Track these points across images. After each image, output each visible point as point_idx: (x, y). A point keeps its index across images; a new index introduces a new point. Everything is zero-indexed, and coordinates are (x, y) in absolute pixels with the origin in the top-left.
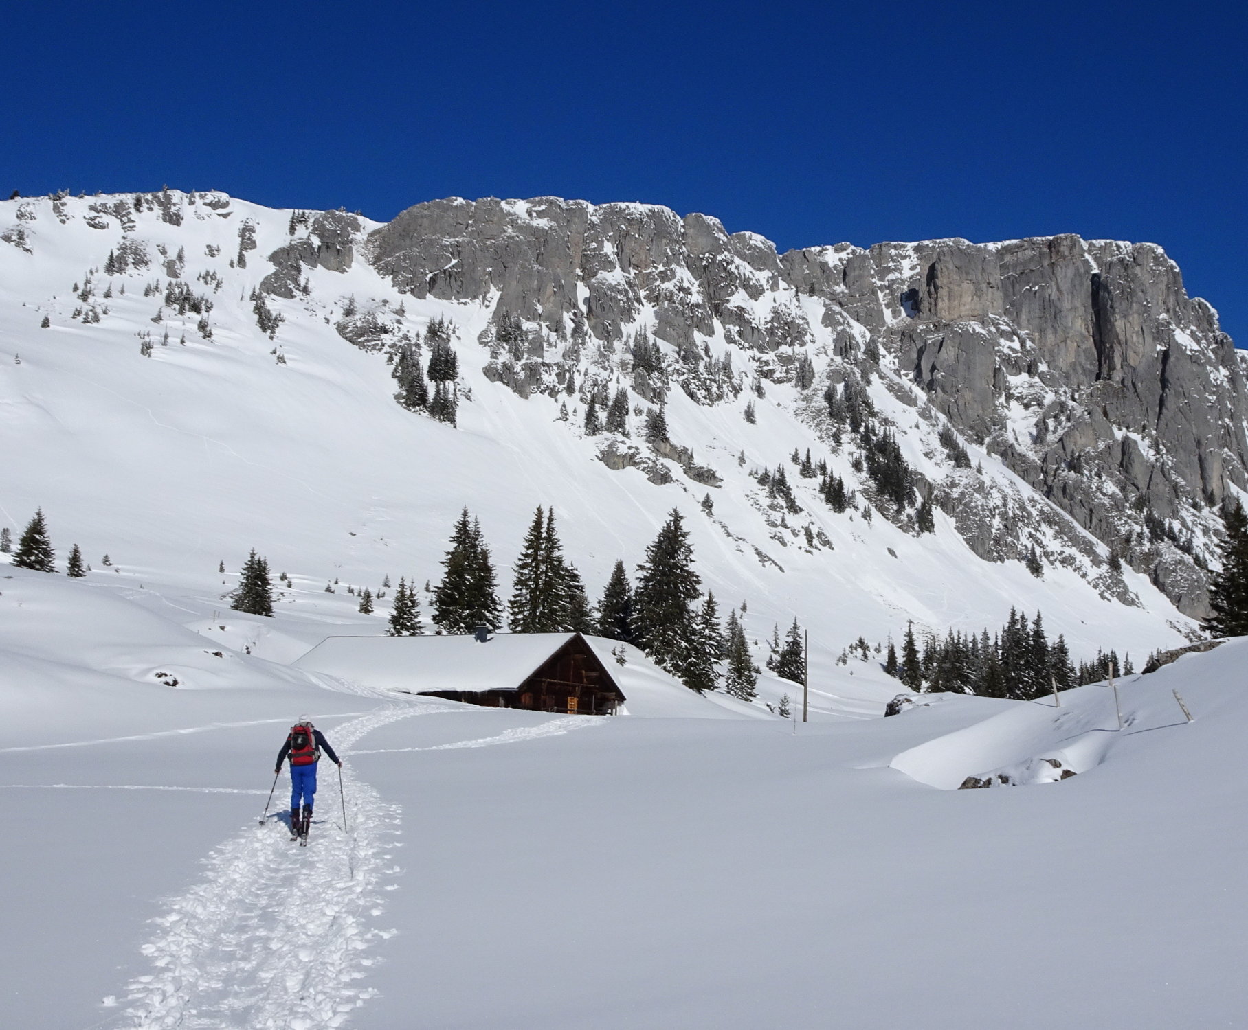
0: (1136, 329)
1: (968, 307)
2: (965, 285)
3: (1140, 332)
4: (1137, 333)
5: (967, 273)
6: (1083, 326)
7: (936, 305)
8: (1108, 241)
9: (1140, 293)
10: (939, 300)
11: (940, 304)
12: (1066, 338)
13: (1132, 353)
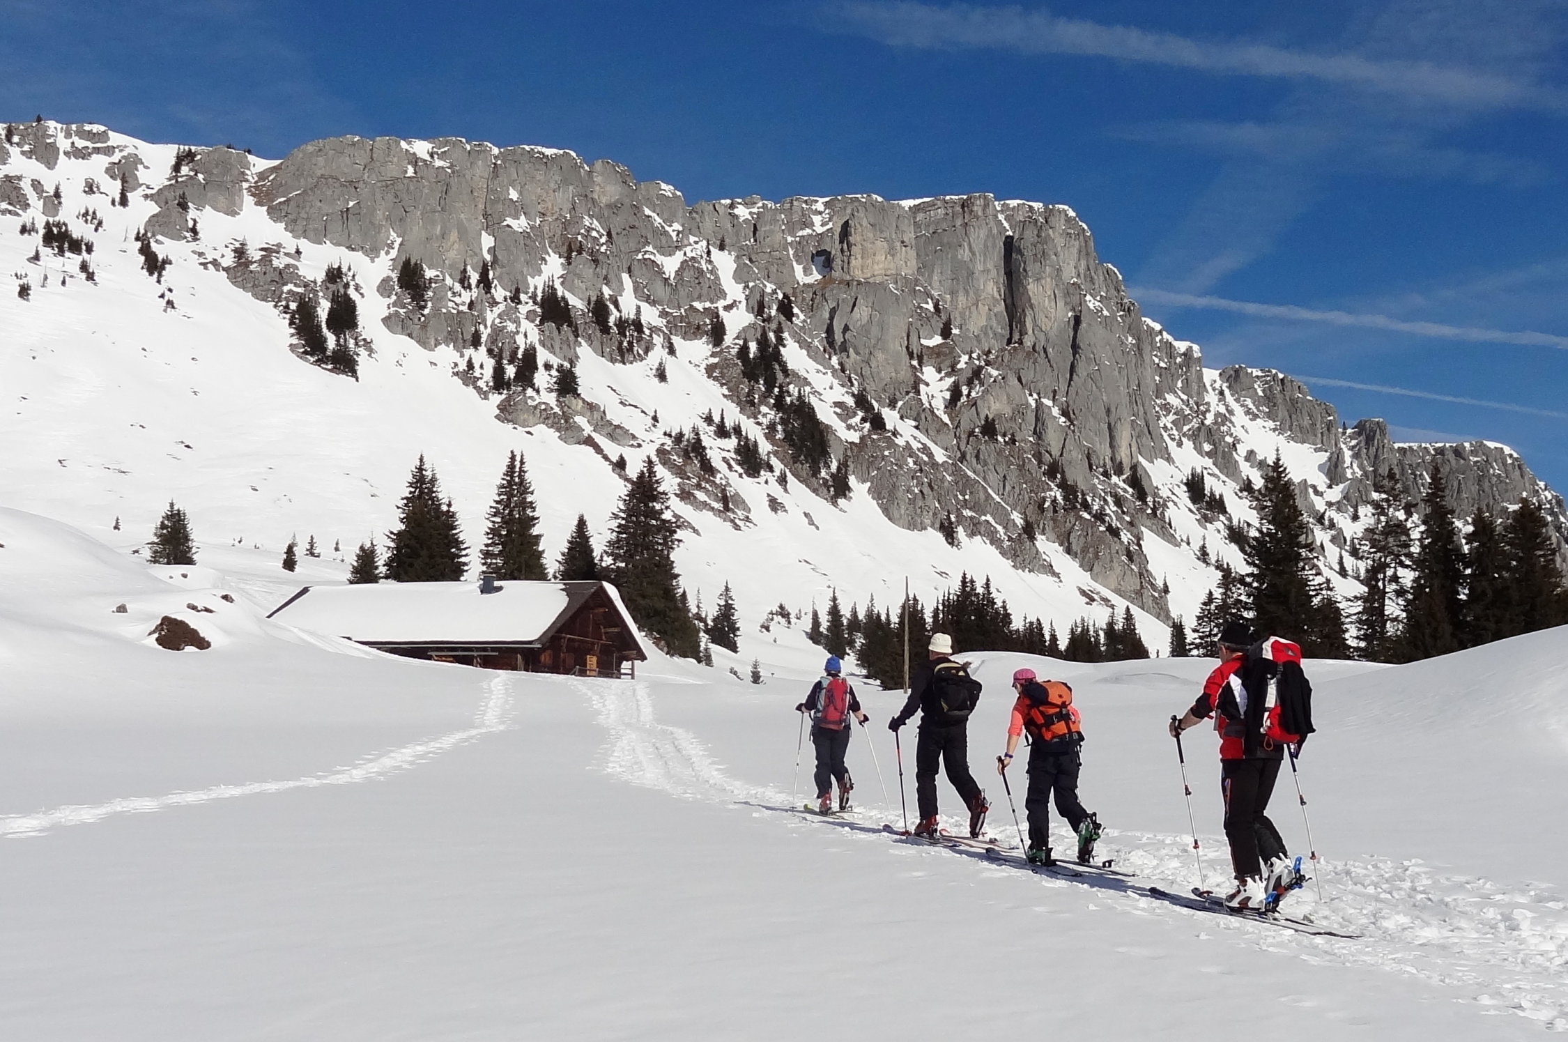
0: (1049, 293)
1: (881, 266)
2: (878, 243)
3: (1053, 296)
4: (1049, 296)
5: (881, 231)
6: (995, 289)
7: (848, 263)
8: (1021, 202)
9: (1054, 257)
10: (853, 257)
11: (853, 262)
12: (978, 301)
13: (1044, 319)
